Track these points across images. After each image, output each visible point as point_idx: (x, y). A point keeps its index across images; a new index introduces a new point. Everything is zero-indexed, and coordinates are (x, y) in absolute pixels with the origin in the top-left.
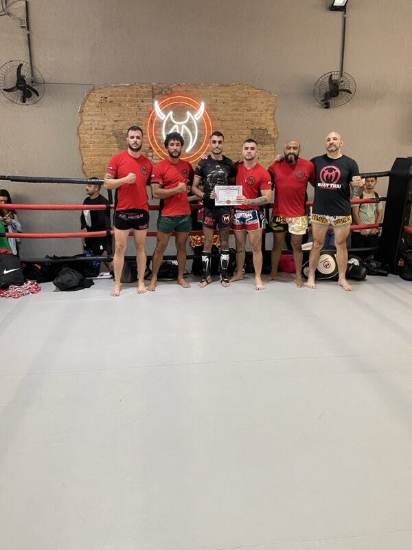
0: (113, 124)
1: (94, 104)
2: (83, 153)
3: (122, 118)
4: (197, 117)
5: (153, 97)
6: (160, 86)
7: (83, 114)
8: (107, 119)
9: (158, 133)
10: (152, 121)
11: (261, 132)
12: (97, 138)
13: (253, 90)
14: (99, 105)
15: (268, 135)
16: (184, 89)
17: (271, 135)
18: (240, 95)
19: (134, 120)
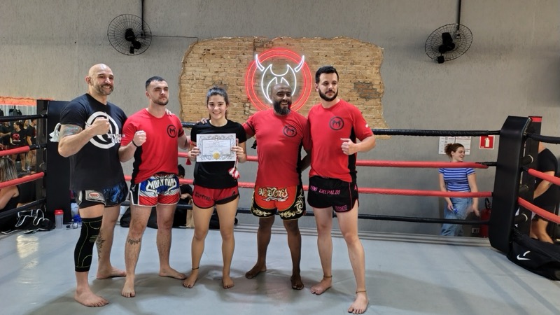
0: (213, 74)
1: (197, 55)
2: (183, 101)
3: (222, 70)
4: (297, 69)
5: (255, 50)
6: (261, 39)
7: (186, 65)
8: (208, 70)
9: (257, 84)
10: (251, 73)
11: (365, 86)
12: (197, 87)
13: (358, 43)
14: (201, 56)
15: (373, 89)
16: (285, 42)
17: (376, 89)
18: (344, 48)
19: (234, 71)
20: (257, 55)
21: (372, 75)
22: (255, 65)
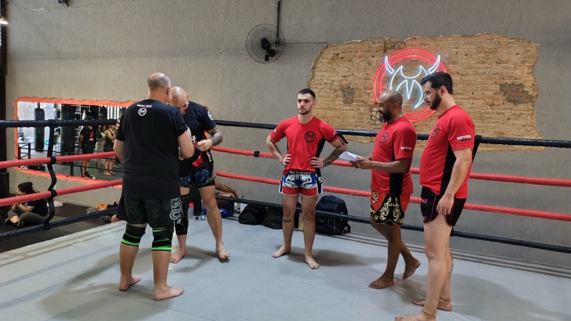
0: (340, 79)
1: (326, 60)
3: (350, 73)
4: (431, 71)
5: (385, 51)
6: (392, 40)
7: (315, 70)
8: (336, 74)
9: (385, 87)
10: (380, 75)
11: (514, 88)
12: (325, 92)
13: (506, 40)
14: (330, 60)
15: (523, 92)
16: (419, 41)
17: (528, 92)
18: (488, 46)
19: (362, 75)
20: (386, 58)
21: (523, 75)
22: (384, 67)
